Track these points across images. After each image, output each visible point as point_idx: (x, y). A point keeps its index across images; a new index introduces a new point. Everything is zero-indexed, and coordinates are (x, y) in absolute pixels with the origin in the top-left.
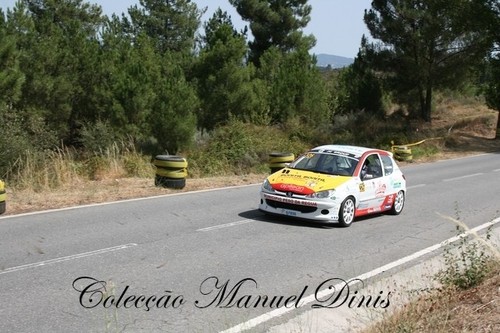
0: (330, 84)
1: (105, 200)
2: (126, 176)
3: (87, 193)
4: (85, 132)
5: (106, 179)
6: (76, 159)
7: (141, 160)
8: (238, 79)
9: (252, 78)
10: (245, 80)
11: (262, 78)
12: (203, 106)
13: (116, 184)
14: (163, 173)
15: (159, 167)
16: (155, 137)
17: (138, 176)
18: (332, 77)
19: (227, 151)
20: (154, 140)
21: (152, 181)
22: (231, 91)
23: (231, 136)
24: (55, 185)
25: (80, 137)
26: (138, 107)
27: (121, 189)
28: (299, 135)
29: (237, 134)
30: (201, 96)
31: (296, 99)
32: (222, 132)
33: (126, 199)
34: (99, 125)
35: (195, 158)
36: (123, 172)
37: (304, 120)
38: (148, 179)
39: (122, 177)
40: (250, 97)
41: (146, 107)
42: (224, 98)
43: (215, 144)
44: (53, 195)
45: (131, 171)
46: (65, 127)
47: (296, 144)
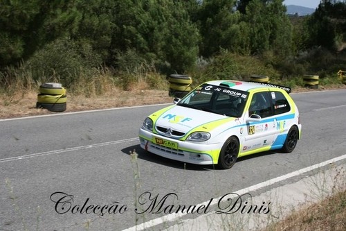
0: (297, 27)
1: (134, 105)
2: (148, 89)
3: (121, 99)
4: (120, 58)
5: (135, 89)
6: (115, 75)
7: (159, 78)
8: (230, 21)
9: (239, 21)
10: (234, 22)
11: (247, 21)
12: (204, 41)
13: (142, 94)
14: (175, 87)
15: (172, 83)
16: (169, 62)
17: (157, 89)
18: (299, 22)
19: (220, 73)
20: (168, 64)
21: (167, 93)
22: (224, 30)
23: (223, 63)
24: (99, 93)
25: (117, 60)
26: (157, 40)
27: (145, 97)
28: (272, 64)
29: (228, 61)
30: (202, 33)
31: (271, 37)
32: (217, 60)
33: (148, 104)
34: (130, 52)
35: (197, 78)
36: (146, 85)
37: (276, 53)
38: (164, 91)
39: (145, 89)
40: (237, 35)
41: (162, 40)
42: (219, 35)
43: (211, 68)
44: (99, 100)
45: (153, 85)
46: (106, 53)
47: (270, 70)
